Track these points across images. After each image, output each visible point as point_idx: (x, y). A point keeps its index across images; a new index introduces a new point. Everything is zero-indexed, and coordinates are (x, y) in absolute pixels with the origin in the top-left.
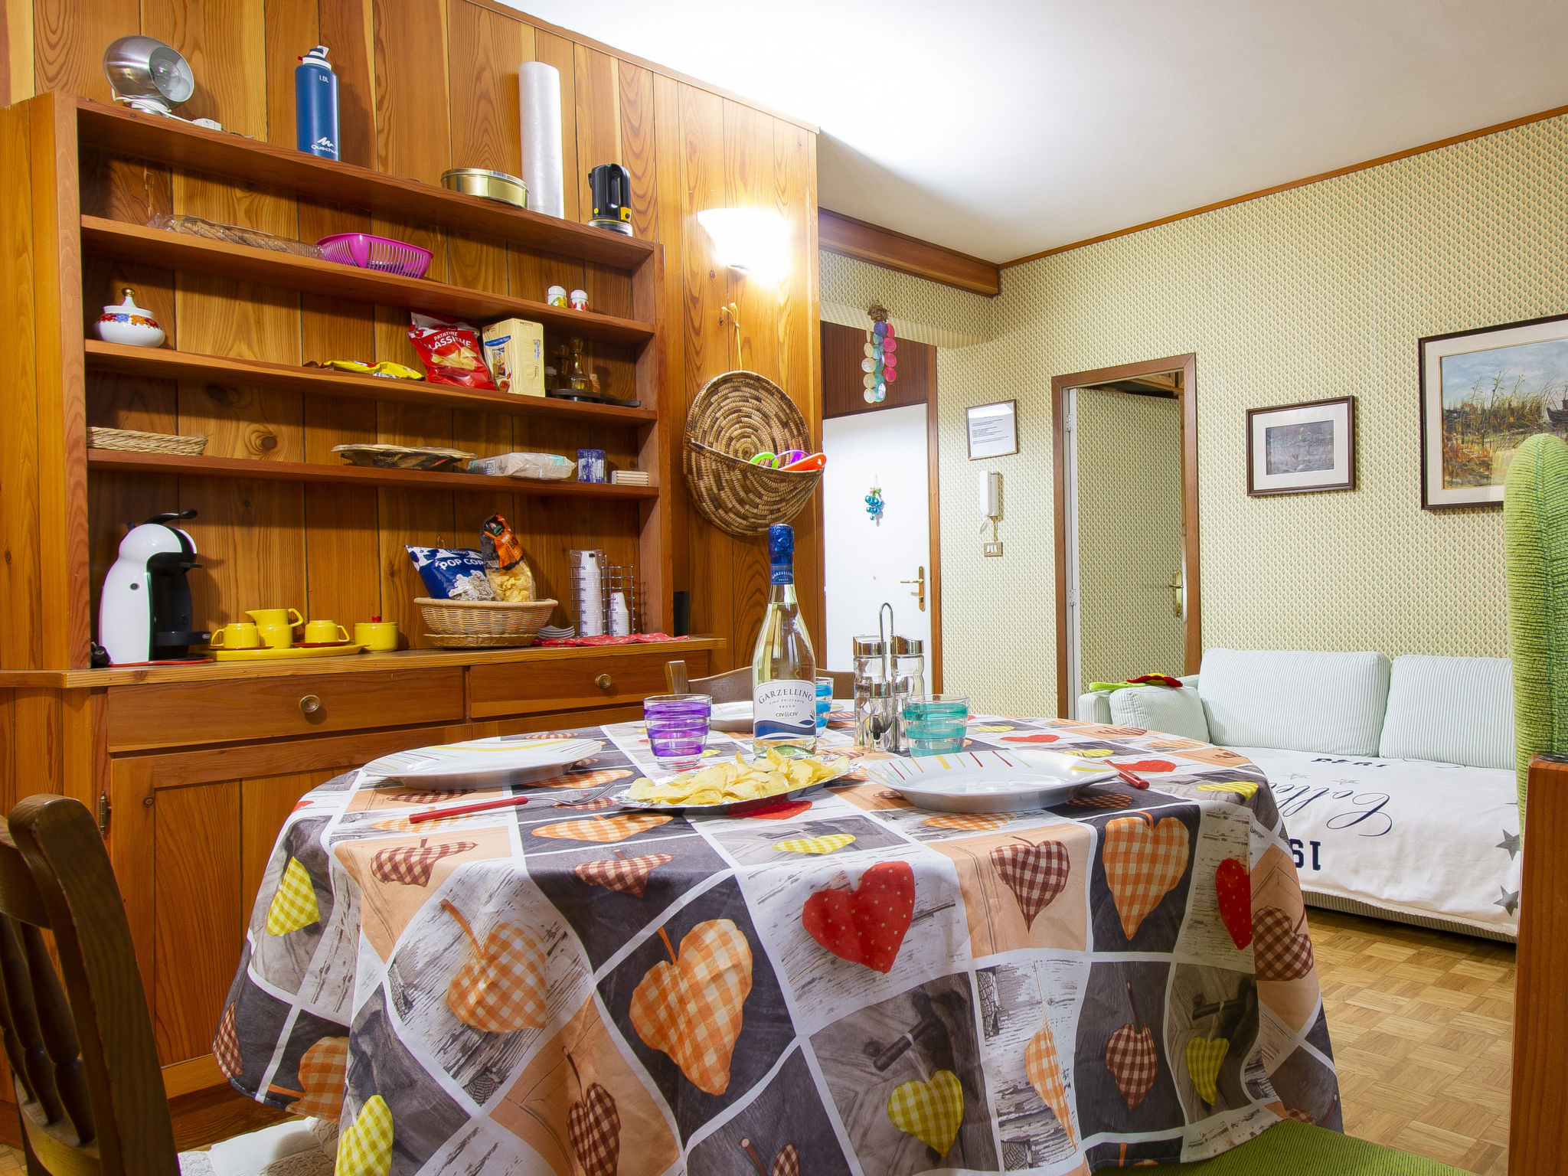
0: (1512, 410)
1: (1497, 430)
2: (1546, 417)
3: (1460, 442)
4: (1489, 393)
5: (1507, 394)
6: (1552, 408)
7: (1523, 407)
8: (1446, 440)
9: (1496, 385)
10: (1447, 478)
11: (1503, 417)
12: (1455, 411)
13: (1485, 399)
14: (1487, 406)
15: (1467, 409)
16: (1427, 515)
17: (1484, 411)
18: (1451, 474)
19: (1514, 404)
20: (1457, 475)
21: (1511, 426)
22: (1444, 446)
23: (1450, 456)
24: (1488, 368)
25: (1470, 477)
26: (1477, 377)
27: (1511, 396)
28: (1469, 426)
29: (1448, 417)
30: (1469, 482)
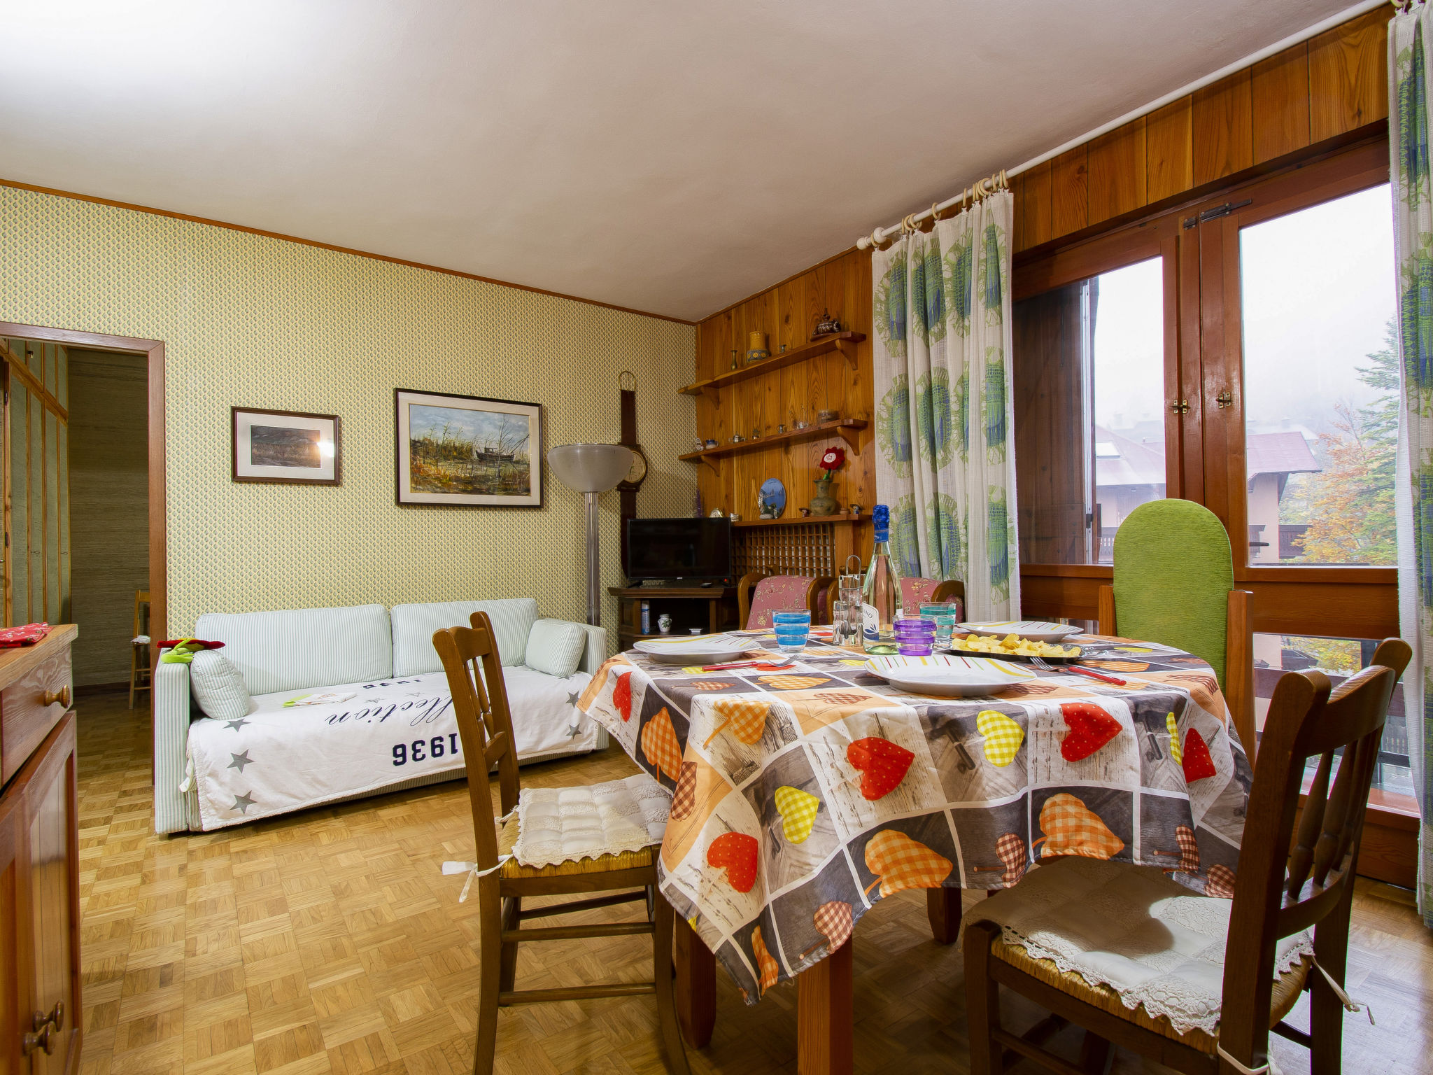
0: (456, 448)
1: (446, 458)
2: (475, 456)
3: (422, 462)
4: (441, 435)
5: (453, 438)
6: (479, 451)
7: (462, 447)
8: (413, 460)
9: (446, 430)
10: (413, 485)
11: (450, 451)
12: (418, 442)
13: (439, 437)
14: (440, 442)
15: (427, 442)
16: (398, 510)
17: (438, 445)
18: (416, 483)
19: (457, 444)
20: (420, 484)
21: (455, 458)
22: (412, 464)
23: (416, 471)
24: (440, 419)
25: (429, 487)
26: (434, 423)
27: (453, 439)
28: (428, 453)
29: (414, 445)
30: (428, 490)
